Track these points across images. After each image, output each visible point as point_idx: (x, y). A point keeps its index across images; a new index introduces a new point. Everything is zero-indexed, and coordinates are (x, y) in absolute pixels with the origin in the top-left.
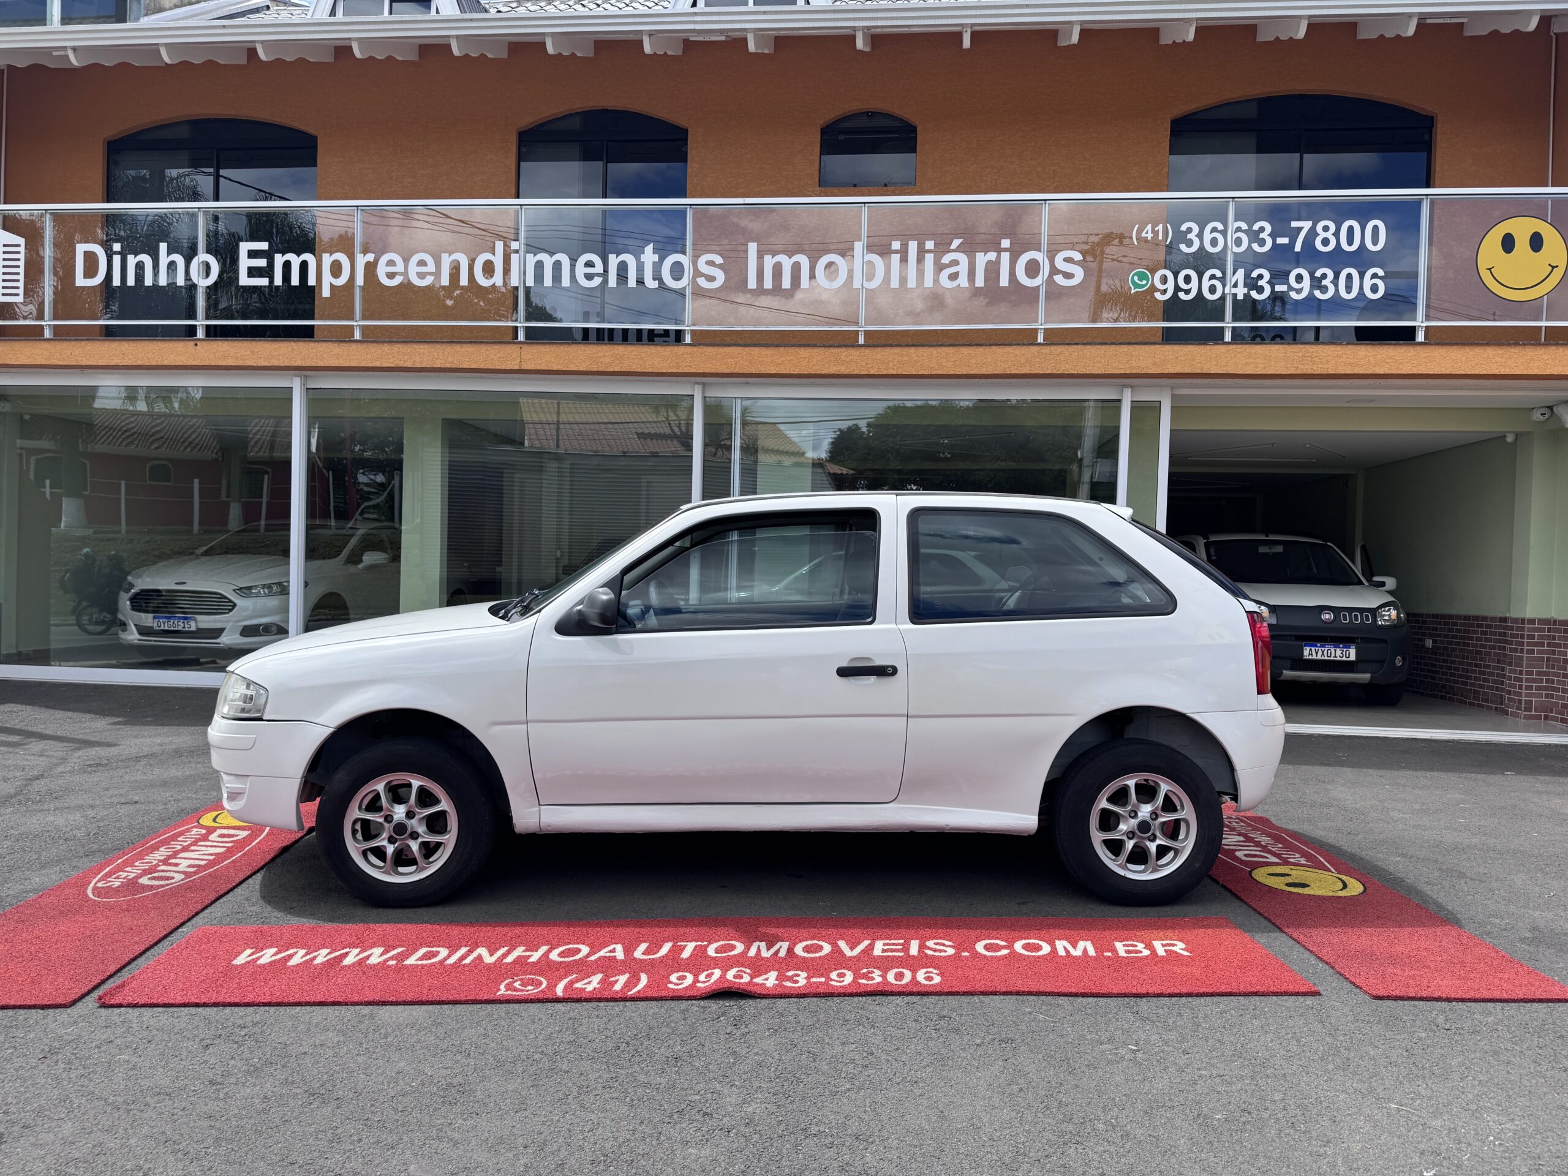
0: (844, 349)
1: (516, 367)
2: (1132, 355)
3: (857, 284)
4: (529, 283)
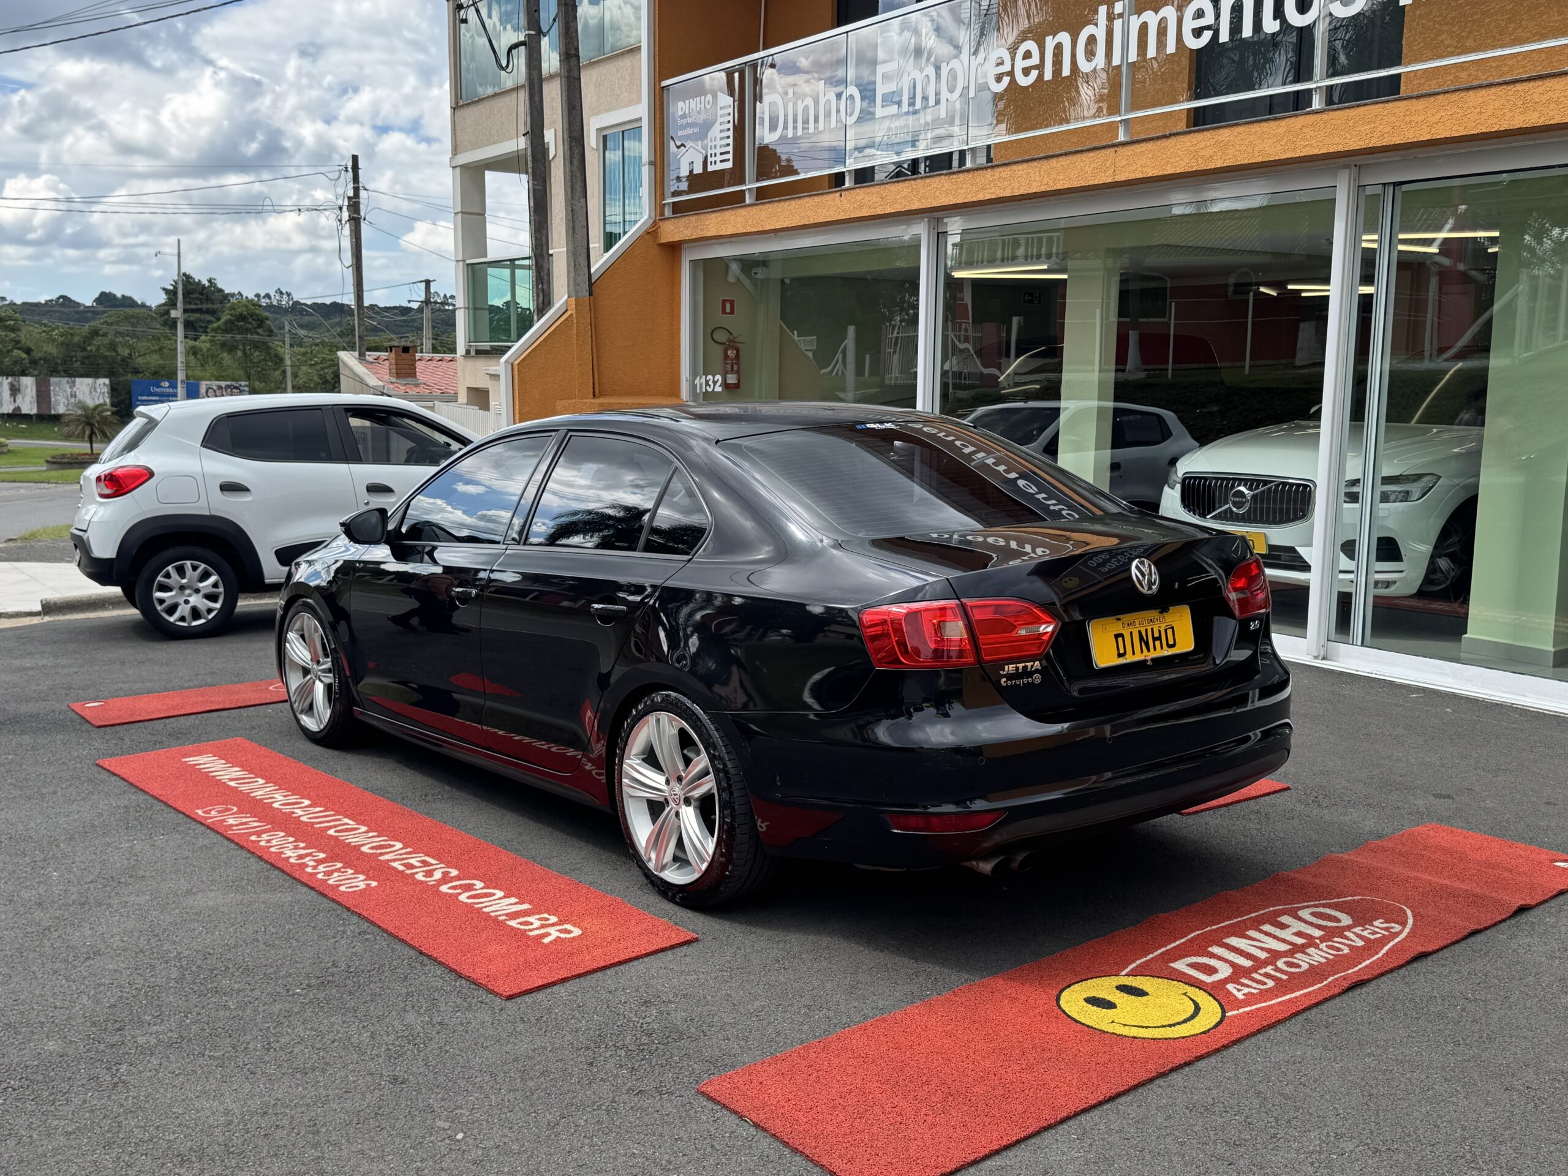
1: (1110, 180)
4: (1133, 57)
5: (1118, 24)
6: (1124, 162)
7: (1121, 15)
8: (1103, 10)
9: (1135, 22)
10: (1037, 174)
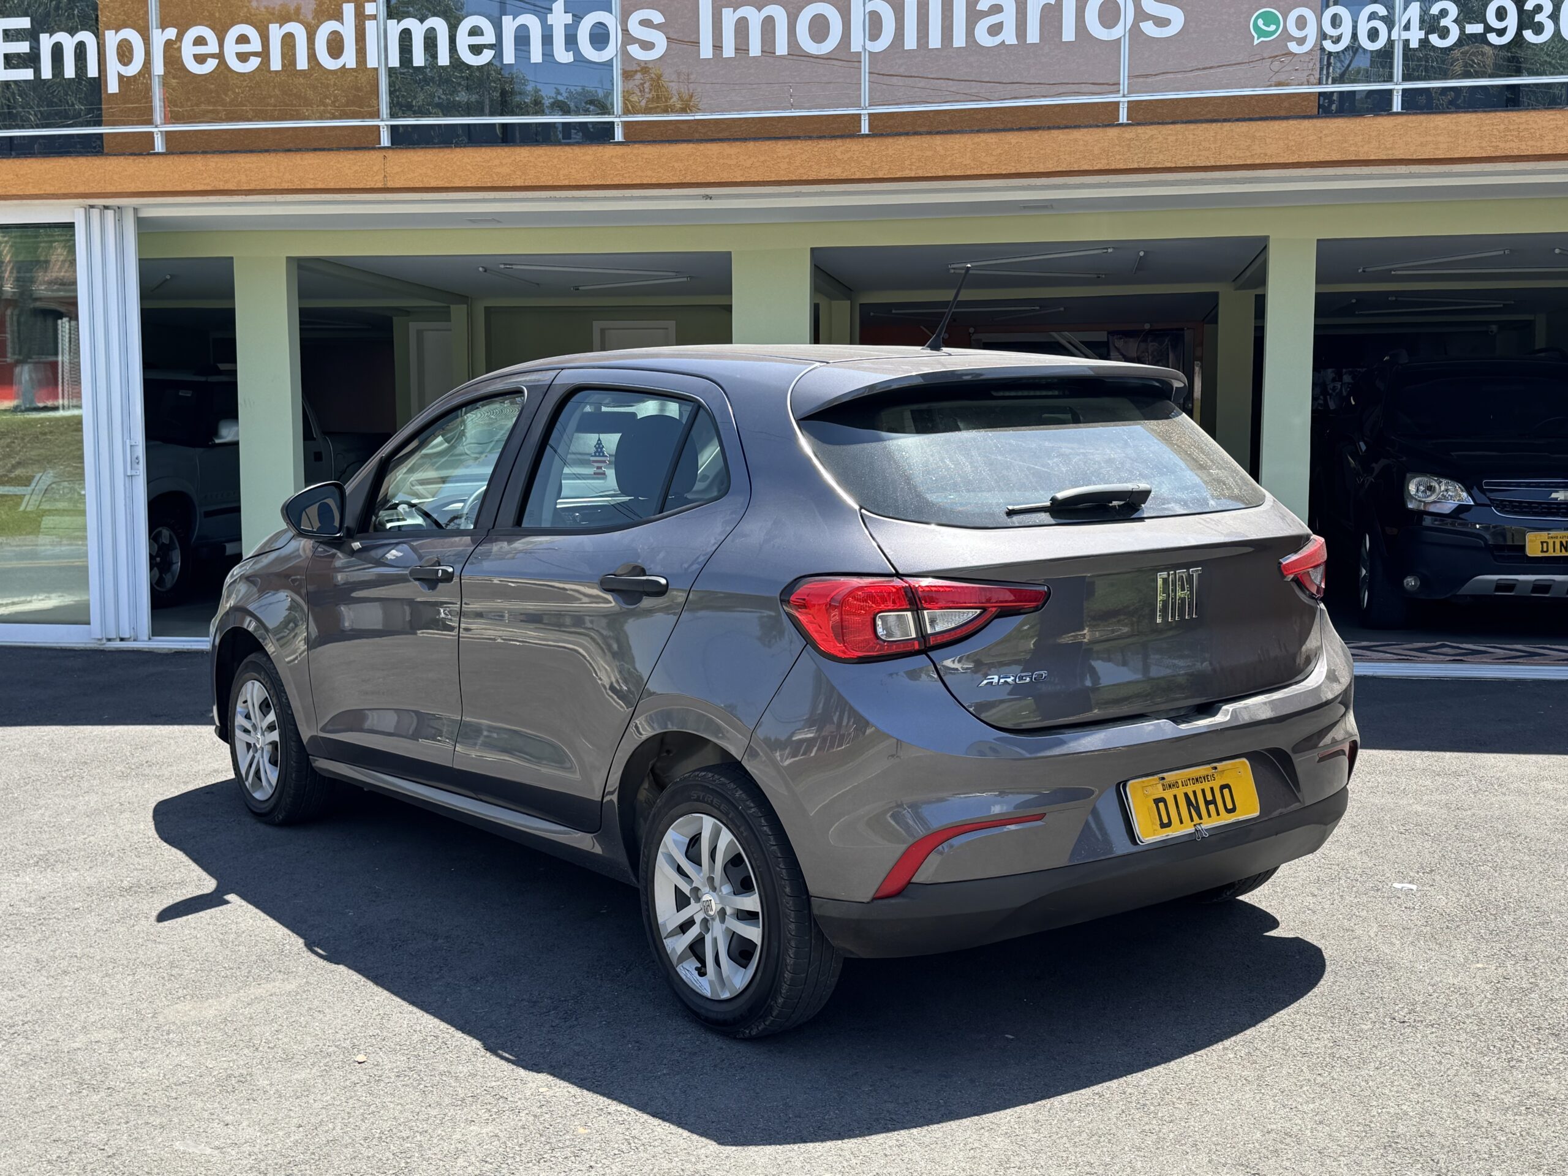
0: (839, 142)
1: (380, 185)
2: (1254, 138)
3: (856, 46)
4: (394, 61)
5: (370, 26)
6: (397, 169)
7: (374, 17)
8: (349, 9)
9: (395, 28)
10: (274, 169)
